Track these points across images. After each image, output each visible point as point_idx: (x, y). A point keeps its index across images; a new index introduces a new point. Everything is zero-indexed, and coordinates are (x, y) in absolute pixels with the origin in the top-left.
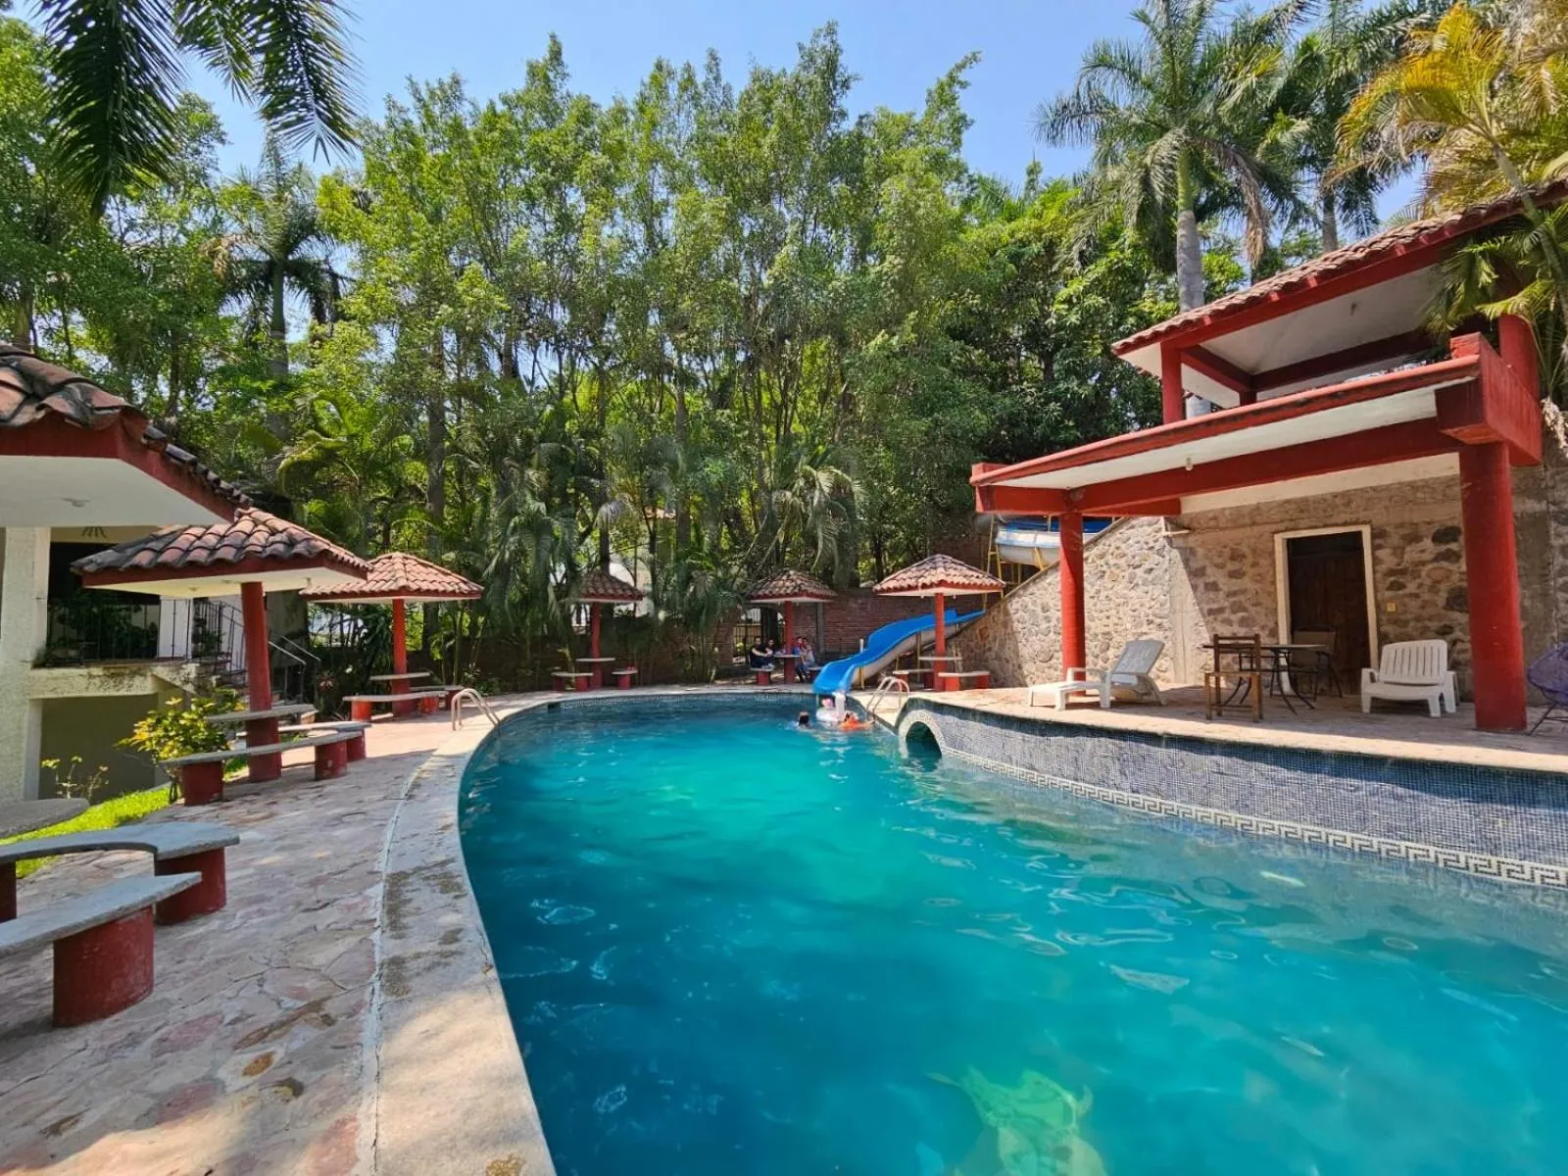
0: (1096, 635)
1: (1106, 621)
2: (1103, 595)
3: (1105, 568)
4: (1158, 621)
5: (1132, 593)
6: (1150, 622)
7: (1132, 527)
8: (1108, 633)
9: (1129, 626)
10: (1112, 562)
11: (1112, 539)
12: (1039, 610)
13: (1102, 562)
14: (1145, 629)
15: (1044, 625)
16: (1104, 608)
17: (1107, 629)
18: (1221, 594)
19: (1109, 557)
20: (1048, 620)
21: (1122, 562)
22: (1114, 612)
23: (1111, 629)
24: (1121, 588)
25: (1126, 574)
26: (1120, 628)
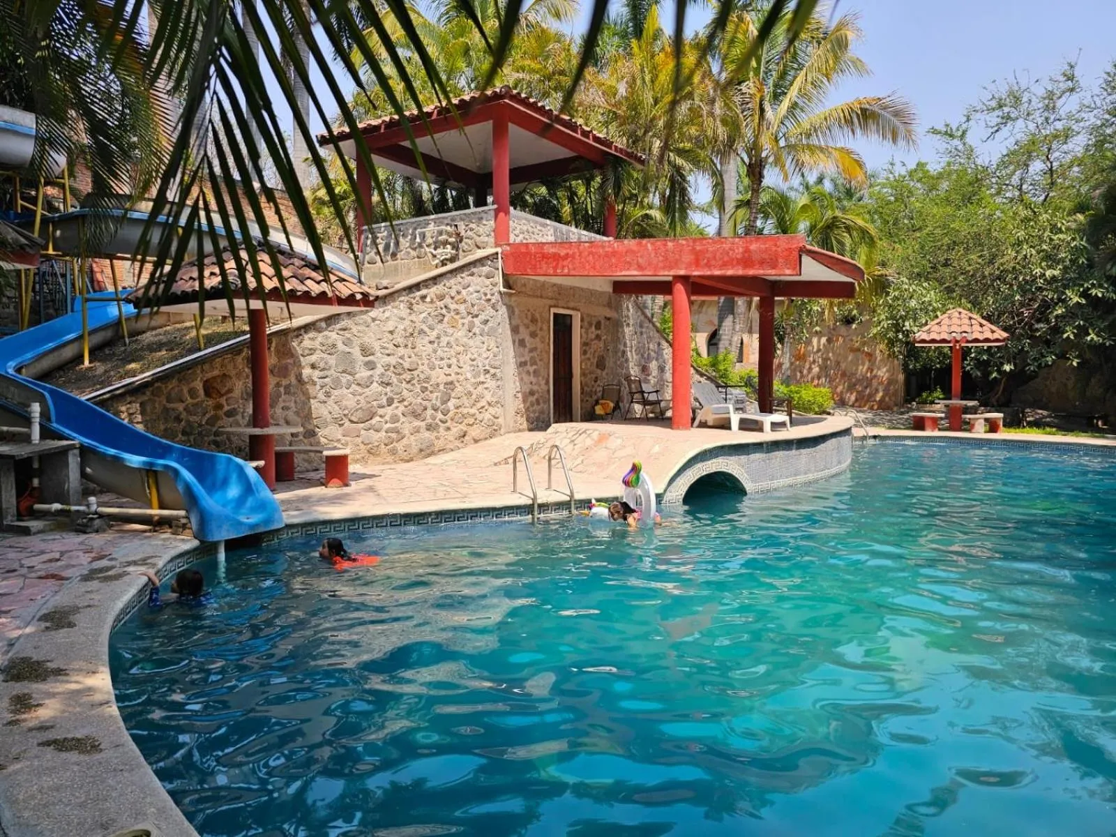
0: (438, 385)
1: (448, 371)
2: (444, 340)
3: (444, 311)
4: (492, 371)
5: (471, 342)
6: (487, 372)
7: (472, 275)
8: (451, 383)
9: (469, 375)
10: (453, 306)
11: (453, 281)
12: (356, 352)
13: (441, 304)
14: (482, 378)
15: (363, 374)
16: (444, 355)
17: (450, 379)
18: (527, 350)
19: (448, 300)
20: (371, 366)
21: (462, 308)
22: (454, 361)
23: (453, 378)
24: (461, 334)
25: (466, 321)
26: (462, 378)
